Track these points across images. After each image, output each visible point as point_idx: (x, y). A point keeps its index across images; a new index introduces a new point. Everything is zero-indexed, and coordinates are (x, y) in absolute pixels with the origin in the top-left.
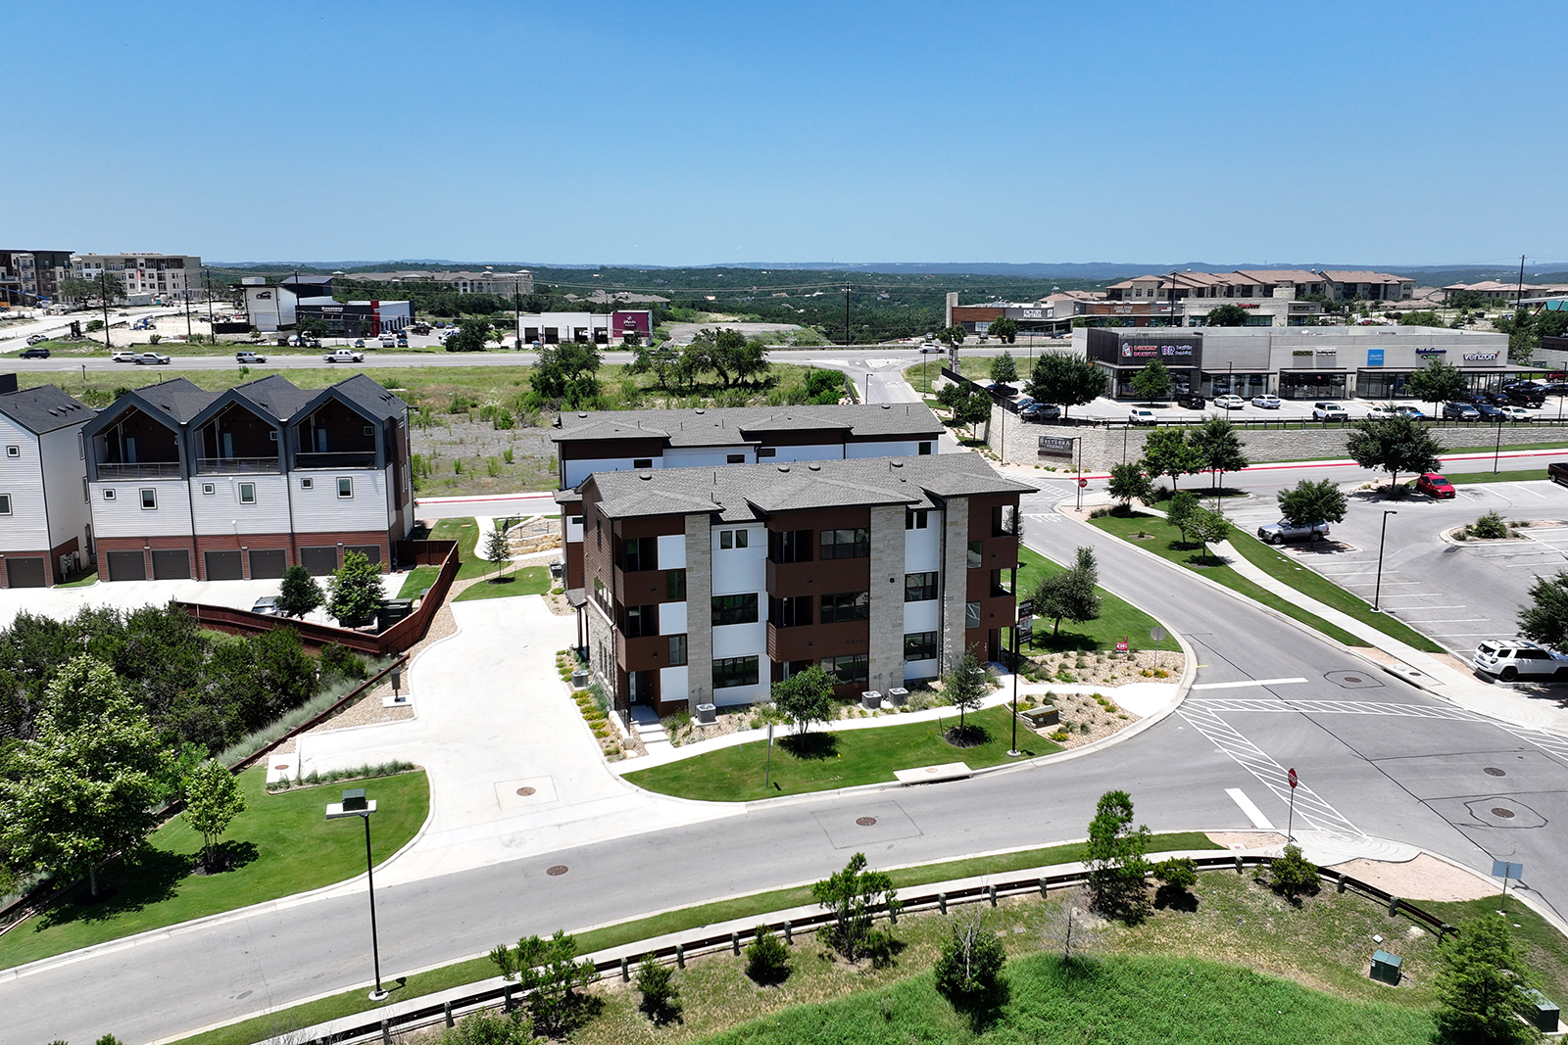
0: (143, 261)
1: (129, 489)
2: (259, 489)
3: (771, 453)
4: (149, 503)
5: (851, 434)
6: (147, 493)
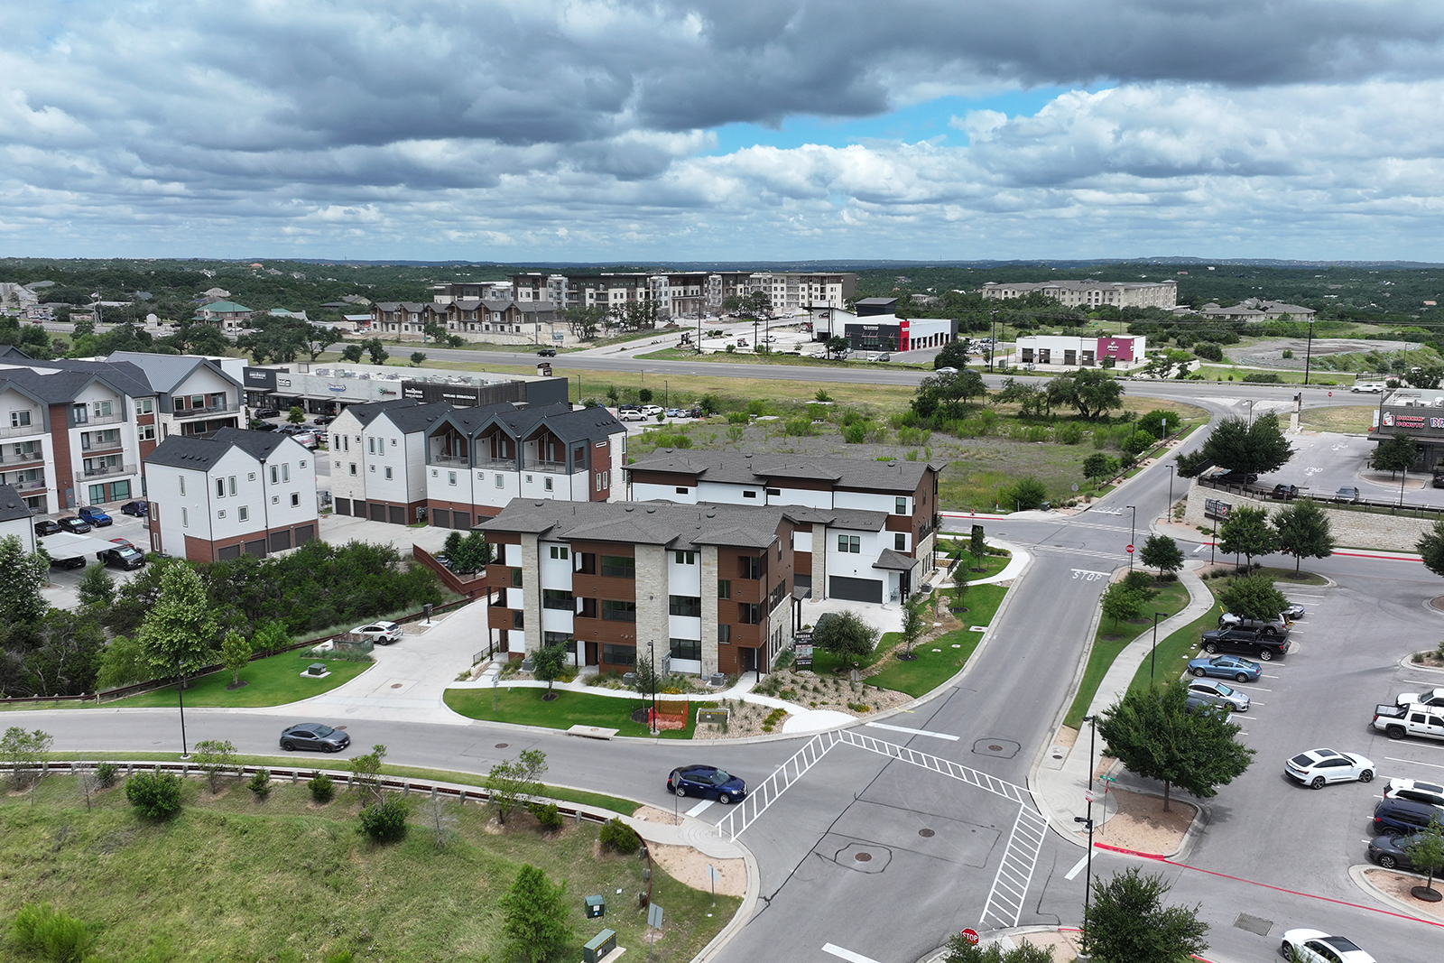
1: (444, 471)
2: (505, 480)
3: (777, 493)
4: (453, 481)
5: (839, 485)
6: (452, 474)
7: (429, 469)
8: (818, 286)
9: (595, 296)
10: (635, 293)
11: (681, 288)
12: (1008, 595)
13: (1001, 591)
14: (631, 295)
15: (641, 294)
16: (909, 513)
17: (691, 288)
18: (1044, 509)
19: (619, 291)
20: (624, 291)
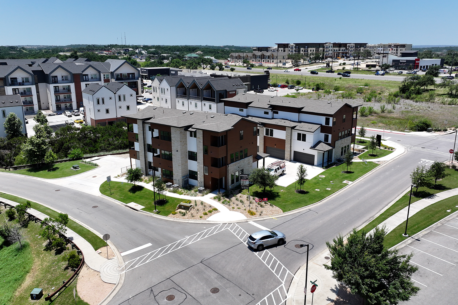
0: (393, 46)
1: (181, 100)
2: (198, 105)
3: (277, 113)
4: (183, 105)
5: (302, 110)
6: (183, 102)
7: (177, 100)
8: (395, 49)
9: (304, 51)
10: (319, 50)
11: (338, 49)
12: (378, 168)
13: (374, 165)
14: (317, 50)
15: (321, 50)
16: (331, 125)
17: (342, 48)
18: (429, 131)
19: (312, 49)
20: (314, 49)
